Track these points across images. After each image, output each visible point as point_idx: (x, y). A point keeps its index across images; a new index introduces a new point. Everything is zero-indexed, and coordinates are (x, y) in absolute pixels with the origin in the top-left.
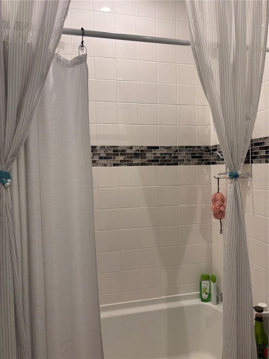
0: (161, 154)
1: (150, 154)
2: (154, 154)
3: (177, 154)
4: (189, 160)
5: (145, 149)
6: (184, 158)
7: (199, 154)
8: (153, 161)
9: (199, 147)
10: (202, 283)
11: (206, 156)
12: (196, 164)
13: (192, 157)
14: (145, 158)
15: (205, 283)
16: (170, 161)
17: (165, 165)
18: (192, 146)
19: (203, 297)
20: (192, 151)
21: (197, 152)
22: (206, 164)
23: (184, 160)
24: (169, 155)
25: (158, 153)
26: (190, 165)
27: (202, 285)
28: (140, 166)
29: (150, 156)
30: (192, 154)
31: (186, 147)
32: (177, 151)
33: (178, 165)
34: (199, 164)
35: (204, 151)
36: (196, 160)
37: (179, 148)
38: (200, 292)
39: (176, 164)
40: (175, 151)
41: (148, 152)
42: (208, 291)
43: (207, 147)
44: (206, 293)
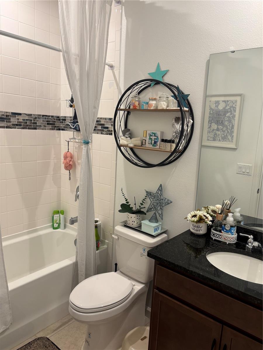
0: (24, 120)
1: (14, 119)
2: (17, 119)
3: (36, 121)
4: (45, 126)
5: (9, 115)
6: (42, 124)
7: (52, 122)
8: (17, 125)
9: (52, 116)
10: (54, 216)
11: (57, 124)
12: (50, 129)
13: (48, 124)
14: (10, 122)
15: (56, 217)
16: (30, 126)
17: (27, 129)
18: (47, 116)
19: (54, 226)
20: (48, 119)
21: (51, 120)
22: (57, 130)
23: (41, 125)
24: (30, 121)
25: (21, 118)
26: (46, 130)
27: (54, 218)
28: (6, 128)
29: (14, 120)
30: (47, 121)
31: (43, 116)
32: (36, 118)
33: (37, 129)
34: (53, 129)
35: (56, 120)
36: (50, 126)
37: (38, 116)
38: (52, 224)
39: (35, 129)
40: (34, 118)
41: (12, 117)
42: (58, 222)
43: (58, 117)
44: (57, 223)
